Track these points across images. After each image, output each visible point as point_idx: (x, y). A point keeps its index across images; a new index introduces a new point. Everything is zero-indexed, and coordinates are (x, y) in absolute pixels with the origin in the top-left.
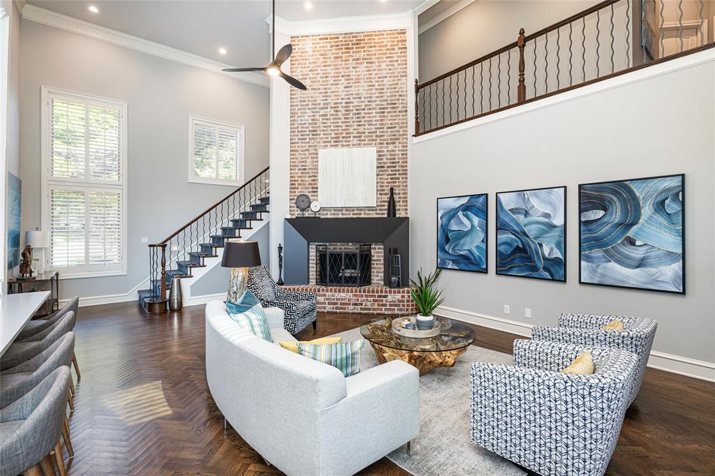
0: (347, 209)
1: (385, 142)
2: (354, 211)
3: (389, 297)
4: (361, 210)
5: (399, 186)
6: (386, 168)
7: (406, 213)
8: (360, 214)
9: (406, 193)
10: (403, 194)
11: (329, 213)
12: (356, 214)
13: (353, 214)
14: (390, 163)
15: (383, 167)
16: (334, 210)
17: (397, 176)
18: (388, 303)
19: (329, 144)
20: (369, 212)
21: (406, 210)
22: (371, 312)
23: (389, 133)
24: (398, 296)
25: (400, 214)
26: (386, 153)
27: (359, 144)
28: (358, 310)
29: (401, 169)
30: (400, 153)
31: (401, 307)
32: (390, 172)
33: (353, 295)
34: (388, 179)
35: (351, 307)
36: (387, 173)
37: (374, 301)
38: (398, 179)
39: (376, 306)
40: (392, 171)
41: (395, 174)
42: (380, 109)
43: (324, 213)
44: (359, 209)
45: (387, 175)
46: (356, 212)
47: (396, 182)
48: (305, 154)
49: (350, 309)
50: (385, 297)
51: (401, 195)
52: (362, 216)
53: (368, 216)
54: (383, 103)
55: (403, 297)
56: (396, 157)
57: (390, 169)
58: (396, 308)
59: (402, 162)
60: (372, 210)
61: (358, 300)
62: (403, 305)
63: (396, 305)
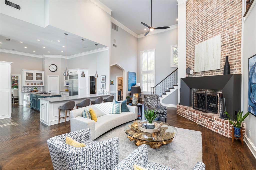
0: (207, 72)
1: (227, 29)
2: (209, 72)
3: (215, 122)
4: (213, 72)
5: (236, 54)
6: (227, 45)
7: (240, 71)
8: (212, 74)
9: (240, 58)
10: (238, 58)
11: (199, 75)
12: (210, 74)
13: (209, 74)
14: (230, 41)
15: (225, 45)
16: (201, 73)
17: (234, 48)
18: (214, 126)
19: (199, 42)
20: (217, 73)
21: (240, 69)
22: (206, 127)
23: (229, 22)
24: (220, 123)
25: (236, 72)
26: (227, 35)
27: (212, 36)
28: (200, 123)
29: (237, 42)
30: (236, 32)
31: (222, 130)
32: (229, 47)
33: (199, 115)
34: (228, 51)
35: (198, 121)
36: (228, 48)
37: (207, 121)
38: (235, 49)
39: (208, 125)
40: (231, 45)
41: (233, 47)
42: (224, 10)
43: (197, 75)
44: (212, 71)
45: (228, 49)
46: (210, 73)
47: (233, 52)
48: (191, 50)
49: (197, 122)
50: (213, 121)
51: (237, 60)
52: (214, 75)
53: (217, 75)
54: (225, 6)
55: (223, 124)
56: (234, 35)
57: (229, 45)
58: (219, 130)
59: (238, 38)
60: (219, 71)
61: (200, 119)
62: (223, 130)
63: (219, 128)
